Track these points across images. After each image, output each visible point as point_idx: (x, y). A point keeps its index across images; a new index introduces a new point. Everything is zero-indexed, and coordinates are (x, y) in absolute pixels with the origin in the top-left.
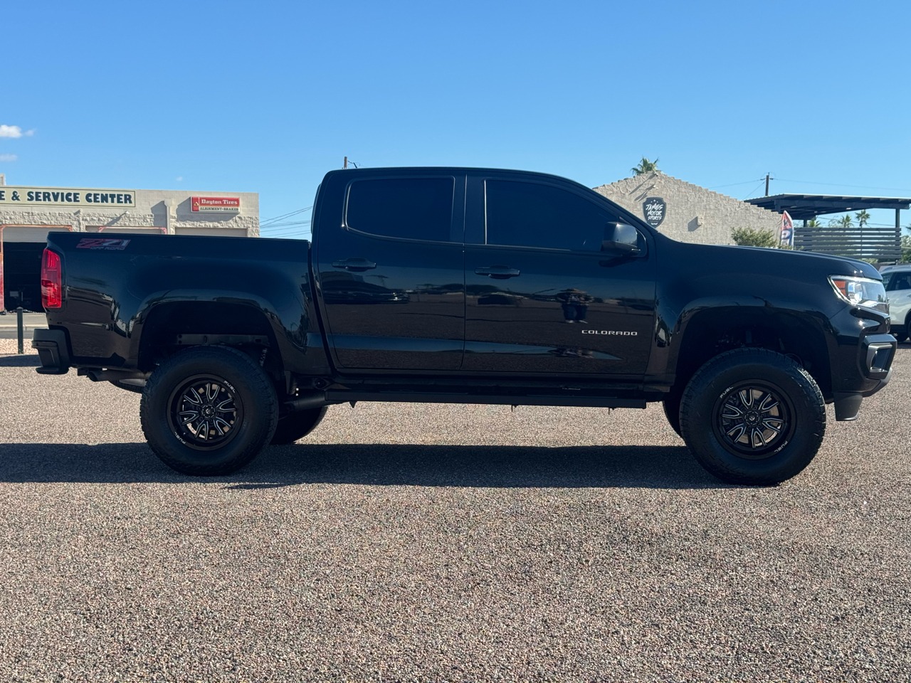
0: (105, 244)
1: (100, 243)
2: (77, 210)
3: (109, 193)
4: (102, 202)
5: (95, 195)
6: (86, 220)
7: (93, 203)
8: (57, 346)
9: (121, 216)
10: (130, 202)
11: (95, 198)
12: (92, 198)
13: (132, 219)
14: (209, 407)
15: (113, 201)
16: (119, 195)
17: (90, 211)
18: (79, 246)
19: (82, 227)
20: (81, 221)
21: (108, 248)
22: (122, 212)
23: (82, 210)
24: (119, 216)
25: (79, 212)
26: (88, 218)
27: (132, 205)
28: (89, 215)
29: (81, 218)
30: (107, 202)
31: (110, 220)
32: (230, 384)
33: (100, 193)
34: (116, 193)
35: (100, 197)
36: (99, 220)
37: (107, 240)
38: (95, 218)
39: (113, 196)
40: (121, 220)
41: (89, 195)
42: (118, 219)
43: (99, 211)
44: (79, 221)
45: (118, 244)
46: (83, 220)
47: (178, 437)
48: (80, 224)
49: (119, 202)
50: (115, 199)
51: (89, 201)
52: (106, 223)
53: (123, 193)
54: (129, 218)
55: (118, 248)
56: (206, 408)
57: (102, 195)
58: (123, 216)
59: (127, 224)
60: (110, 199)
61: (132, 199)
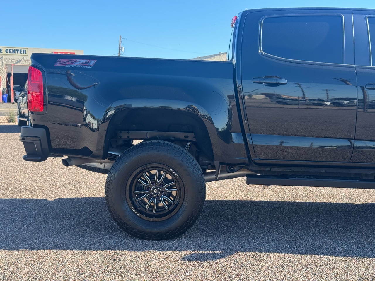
0: (77, 63)
1: (73, 63)
2: (1, 56)
3: (16, 49)
4: (13, 53)
5: (10, 50)
6: (6, 61)
7: (9, 53)
8: (40, 140)
9: (21, 60)
10: (26, 53)
11: (10, 51)
12: (8, 51)
13: (26, 61)
14: (157, 188)
15: (18, 53)
16: (20, 50)
17: (7, 57)
18: (57, 64)
19: (4, 64)
20: (3, 62)
21: (79, 66)
22: (22, 58)
23: (4, 57)
24: (20, 59)
25: (2, 57)
26: (7, 60)
27: (27, 54)
28: (7, 59)
29: (3, 60)
30: (15, 53)
31: (16, 61)
32: (175, 171)
33: (12, 49)
34: (19, 49)
35: (12, 51)
36: (11, 61)
37: (78, 60)
38: (9, 60)
39: (17, 50)
40: (21, 61)
41: (7, 50)
42: (20, 61)
43: (11, 57)
44: (2, 61)
45: (87, 63)
46: (4, 61)
47: (134, 211)
48: (3, 63)
49: (20, 53)
50: (19, 52)
51: (7, 52)
52: (14, 63)
53: (23, 49)
54: (25, 60)
55: (87, 67)
56: (154, 189)
57: (13, 50)
58: (22, 60)
59: (24, 63)
60: (16, 52)
61: (27, 52)
